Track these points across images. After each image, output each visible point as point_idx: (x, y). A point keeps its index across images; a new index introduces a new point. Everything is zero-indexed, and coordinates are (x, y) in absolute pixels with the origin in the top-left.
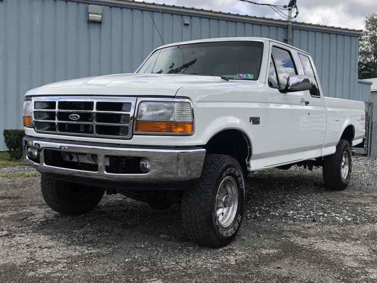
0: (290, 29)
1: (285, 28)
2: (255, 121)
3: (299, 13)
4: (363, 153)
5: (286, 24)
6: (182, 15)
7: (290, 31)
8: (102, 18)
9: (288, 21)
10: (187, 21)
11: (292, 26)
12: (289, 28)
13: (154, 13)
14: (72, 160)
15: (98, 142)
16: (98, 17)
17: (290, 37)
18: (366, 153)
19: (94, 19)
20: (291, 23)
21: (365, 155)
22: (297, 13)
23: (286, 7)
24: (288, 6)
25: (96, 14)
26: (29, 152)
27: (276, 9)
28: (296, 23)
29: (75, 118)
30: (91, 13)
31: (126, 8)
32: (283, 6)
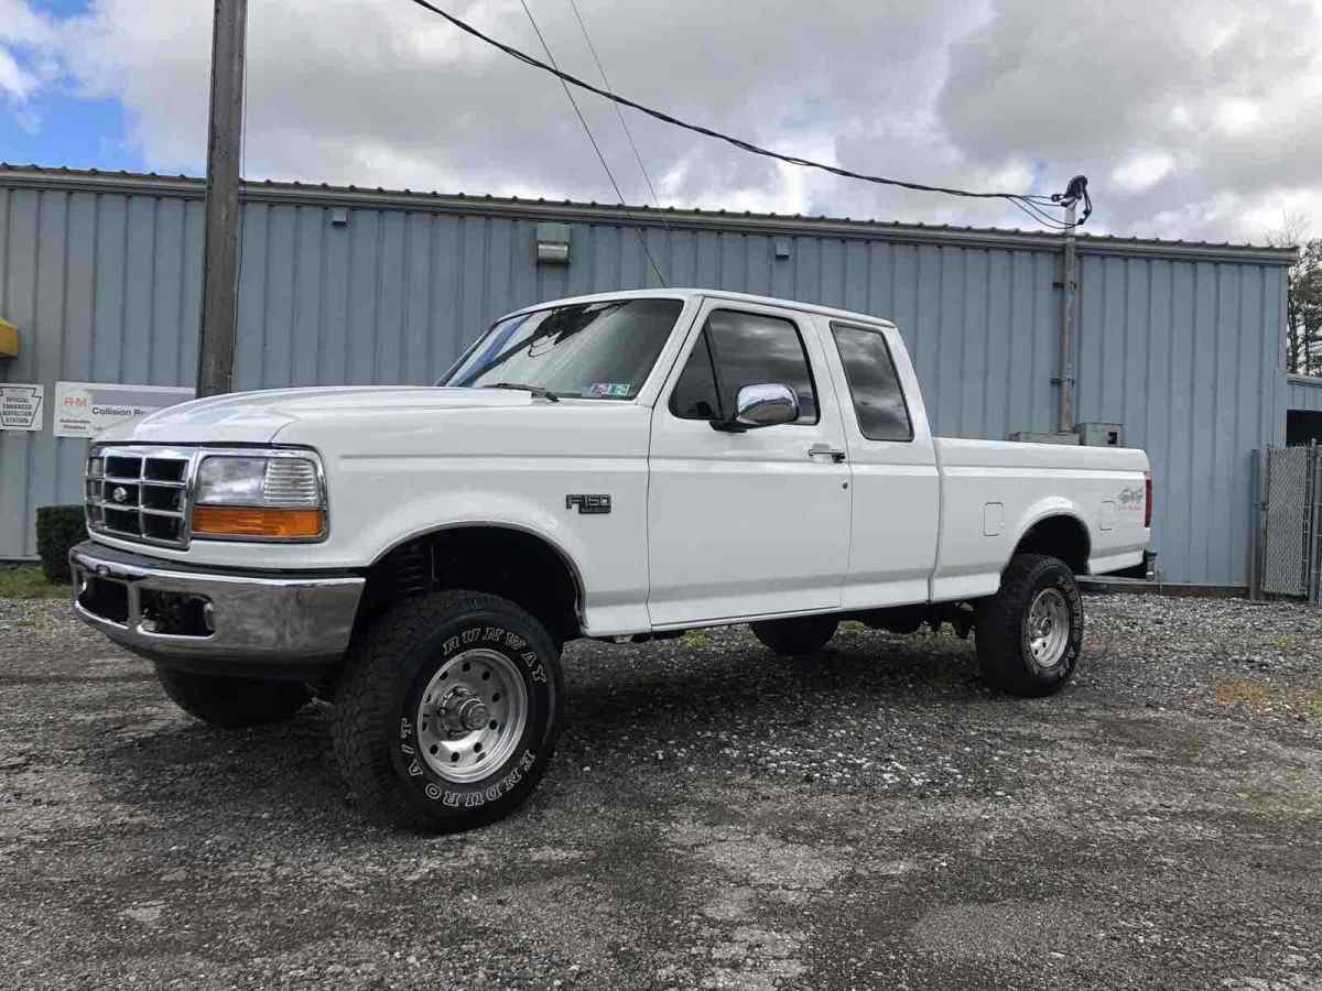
0: (1071, 256)
1: (1056, 254)
2: (592, 505)
3: (1092, 210)
4: (1296, 593)
5: (1059, 242)
6: (769, 236)
7: (1070, 261)
8: (569, 253)
9: (1063, 236)
10: (782, 249)
11: (1078, 248)
12: (1067, 253)
13: (700, 233)
16: (561, 251)
17: (1071, 276)
18: (1306, 593)
19: (550, 256)
20: (1073, 239)
21: (1303, 599)
22: (1087, 213)
23: (1058, 199)
24: (1066, 196)
25: (556, 243)
27: (1028, 207)
28: (1087, 237)
30: (542, 243)
32: (1049, 196)
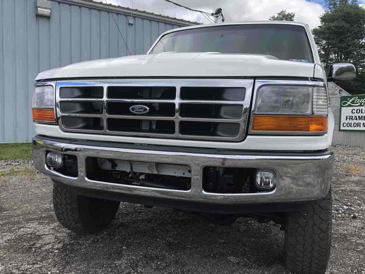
3: (225, 20)
6: (126, 15)
8: (51, 13)
10: (131, 21)
13: (101, 11)
14: (115, 169)
15: (182, 145)
16: (47, 12)
19: (42, 13)
23: (213, 15)
24: (215, 14)
25: (45, 8)
26: (49, 158)
27: (206, 15)
29: (140, 112)
30: (39, 7)
31: (74, 5)
32: (211, 13)
